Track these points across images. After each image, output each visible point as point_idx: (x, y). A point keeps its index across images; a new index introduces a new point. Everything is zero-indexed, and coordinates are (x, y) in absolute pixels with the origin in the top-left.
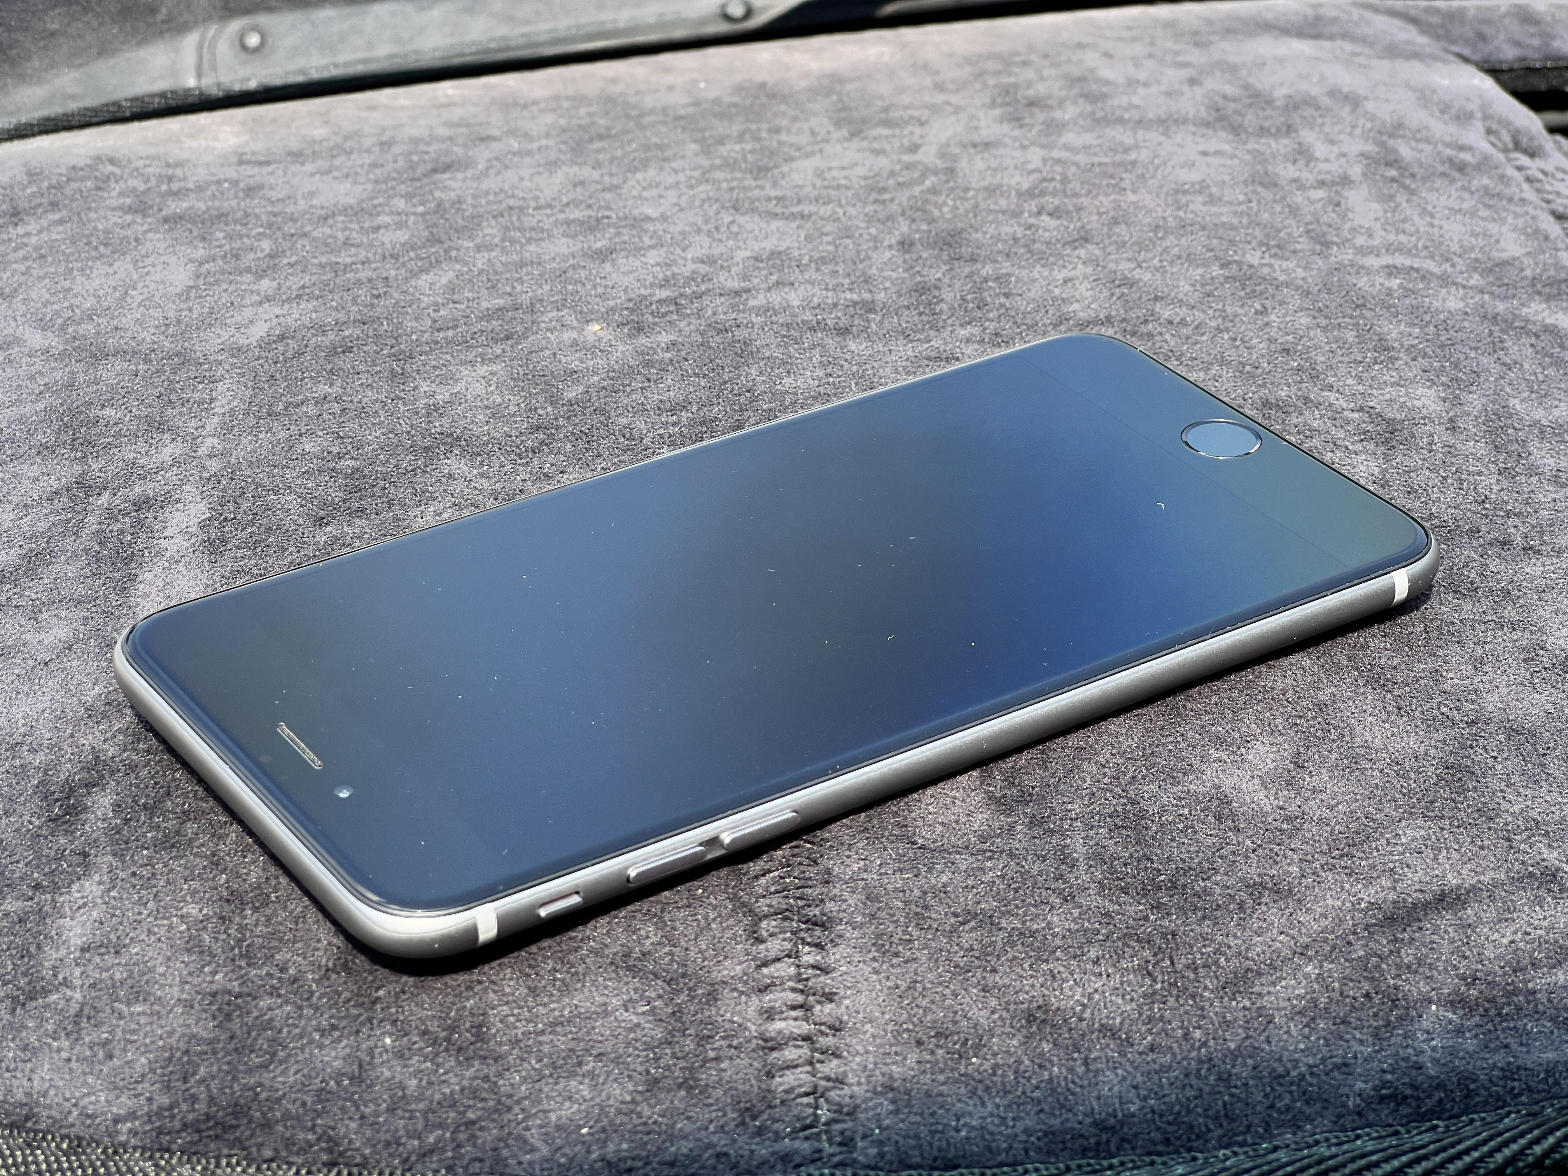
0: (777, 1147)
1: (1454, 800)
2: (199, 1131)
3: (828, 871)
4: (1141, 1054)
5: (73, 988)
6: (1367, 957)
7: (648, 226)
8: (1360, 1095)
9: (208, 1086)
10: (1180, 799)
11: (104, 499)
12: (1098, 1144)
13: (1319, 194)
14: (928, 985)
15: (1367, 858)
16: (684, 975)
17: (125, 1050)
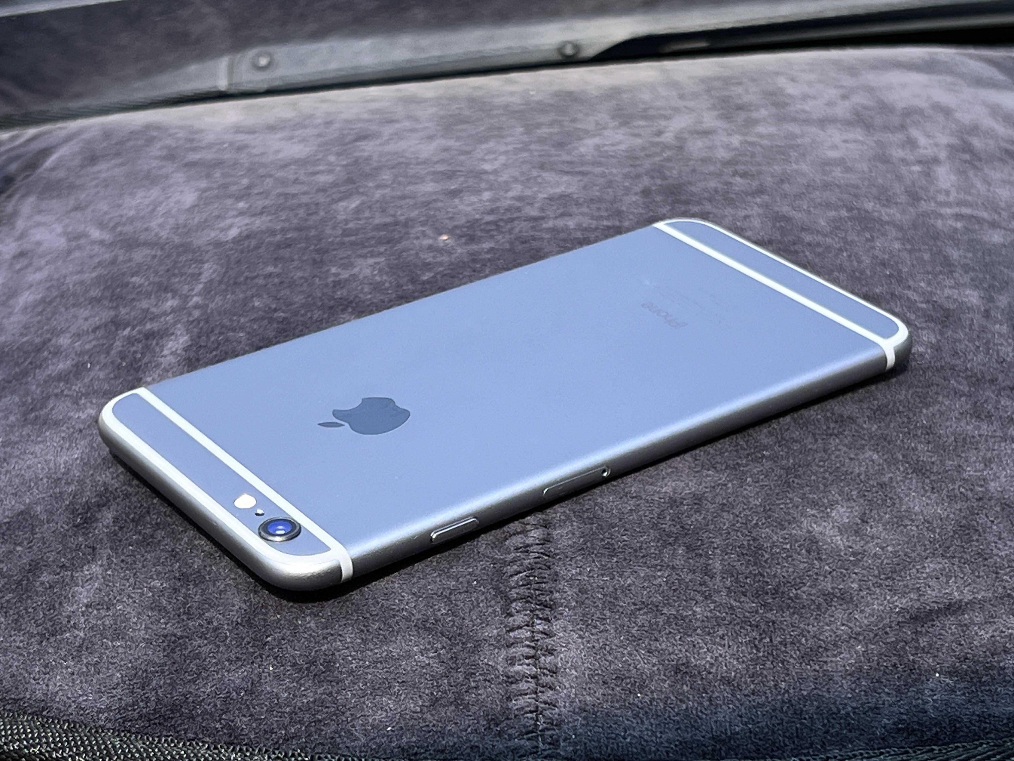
0: (510, 744)
1: (962, 546)
2: (149, 720)
3: (556, 574)
4: (745, 695)
5: (79, 630)
6: (897, 642)
7: (484, 177)
8: (884, 728)
9: (157, 692)
10: (785, 539)
11: (127, 332)
12: (713, 750)
13: (917, 168)
14: (614, 647)
15: (903, 581)
16: (460, 634)
17: (108, 669)
